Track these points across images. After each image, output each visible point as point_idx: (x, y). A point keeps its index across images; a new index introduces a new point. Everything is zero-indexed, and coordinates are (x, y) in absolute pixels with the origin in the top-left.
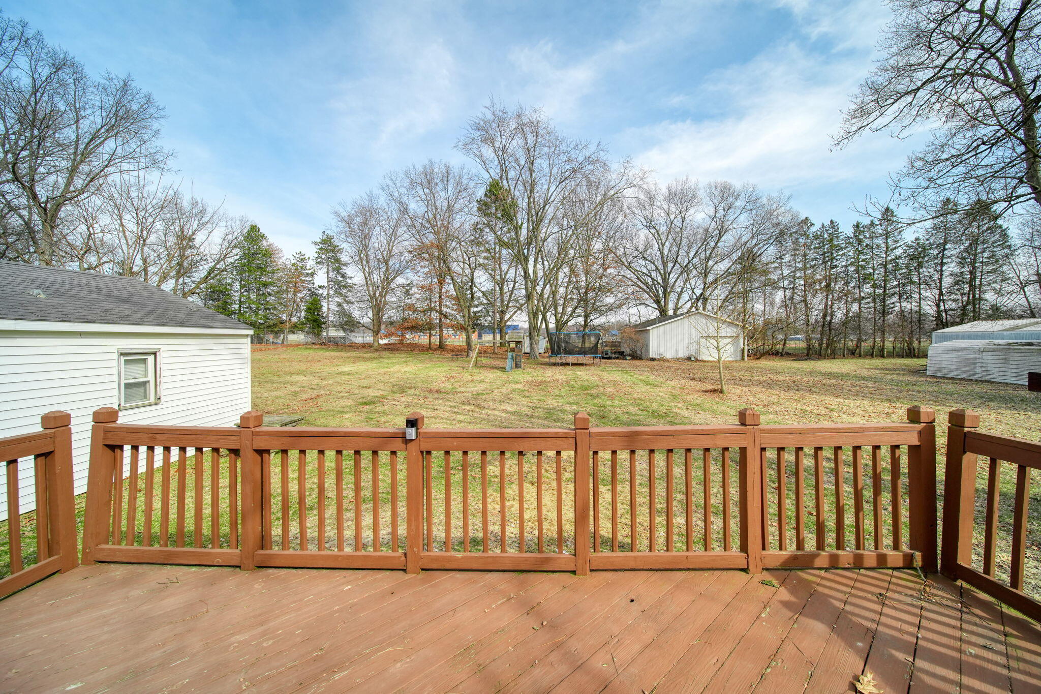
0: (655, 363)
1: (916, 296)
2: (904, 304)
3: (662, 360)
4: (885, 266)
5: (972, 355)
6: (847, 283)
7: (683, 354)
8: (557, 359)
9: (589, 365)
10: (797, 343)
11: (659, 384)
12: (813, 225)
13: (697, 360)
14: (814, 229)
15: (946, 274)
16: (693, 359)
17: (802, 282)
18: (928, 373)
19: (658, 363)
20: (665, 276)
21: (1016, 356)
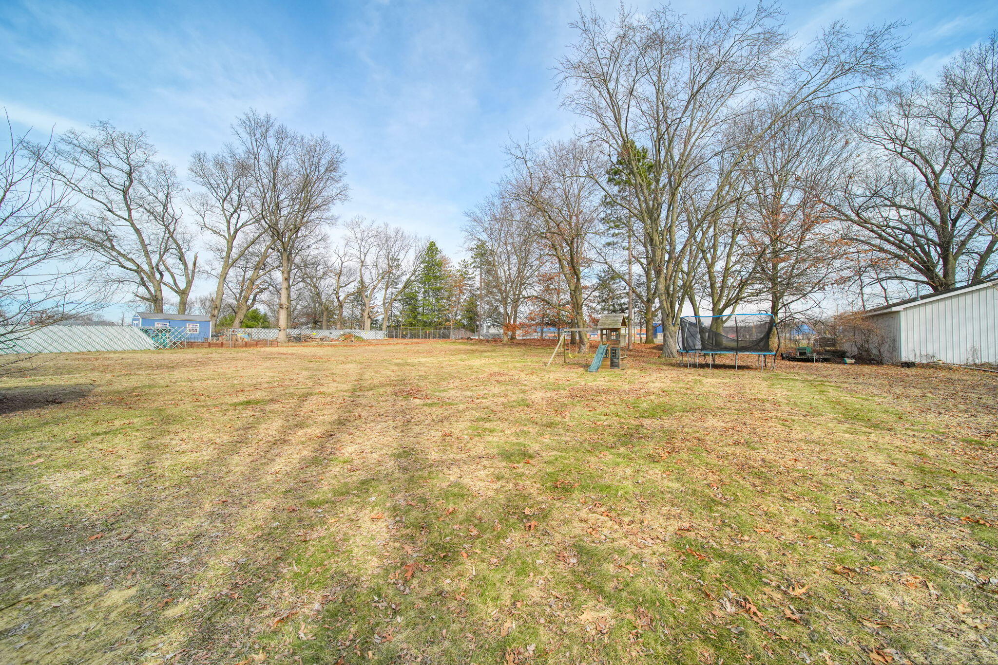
3: (934, 366)
8: (687, 359)
9: (756, 369)
11: (891, 419)
19: (921, 371)
20: (944, 229)
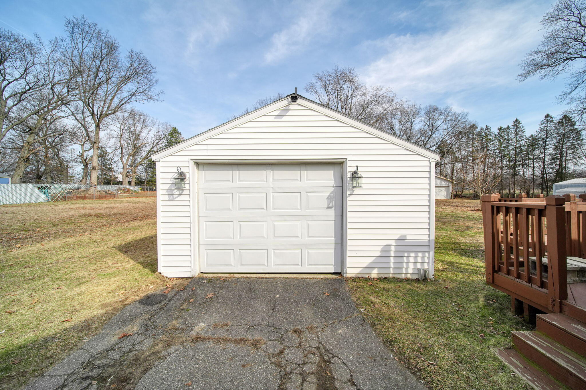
1: (531, 166)
2: (525, 170)
4: (515, 149)
6: (495, 159)
12: (477, 128)
15: (547, 154)
17: (471, 158)
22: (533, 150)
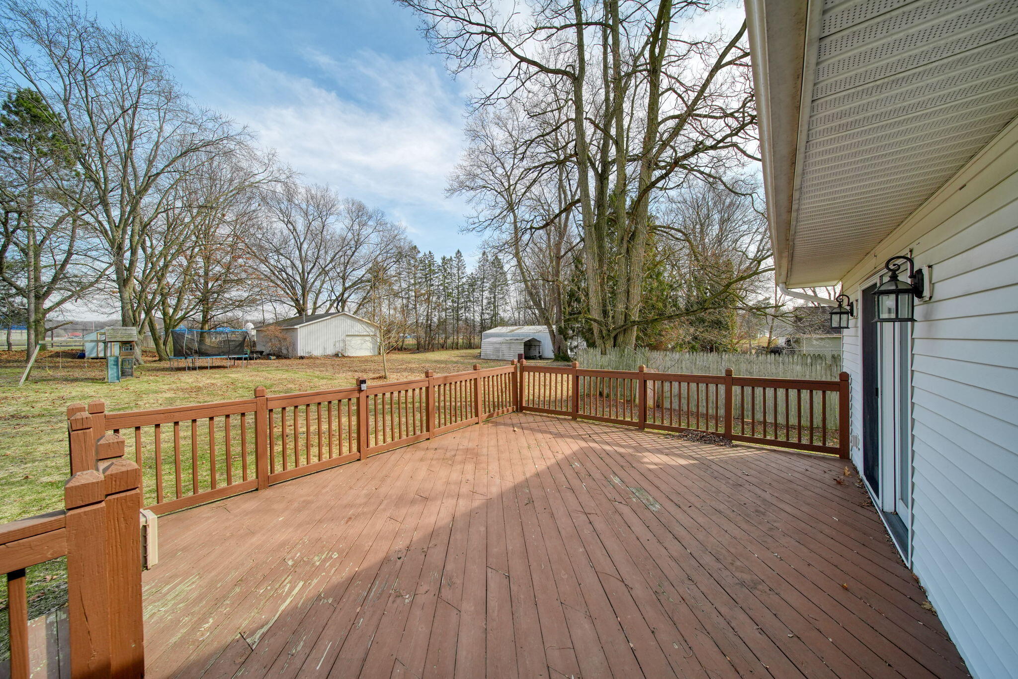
0: (305, 361)
1: (472, 309)
2: (467, 314)
3: (310, 357)
4: (457, 287)
5: (498, 346)
6: (439, 298)
7: (330, 351)
10: (410, 341)
12: (419, 252)
13: (343, 356)
14: (420, 255)
15: (484, 297)
16: (340, 355)
17: (414, 294)
18: (482, 357)
19: (307, 361)
20: (304, 275)
21: (513, 346)
22: (474, 291)
